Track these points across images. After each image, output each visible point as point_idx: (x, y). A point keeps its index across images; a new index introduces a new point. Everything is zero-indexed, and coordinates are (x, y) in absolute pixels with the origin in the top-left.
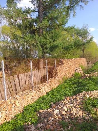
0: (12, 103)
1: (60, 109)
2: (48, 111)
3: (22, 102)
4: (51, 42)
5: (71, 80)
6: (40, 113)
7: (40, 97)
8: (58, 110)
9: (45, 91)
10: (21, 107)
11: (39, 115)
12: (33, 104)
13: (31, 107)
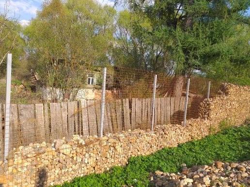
0: (109, 144)
1: (197, 178)
2: (171, 177)
3: (128, 147)
4: (206, 45)
5: (240, 131)
6: (155, 176)
7: (163, 147)
8: (191, 181)
9: (175, 140)
10: (124, 155)
11: (152, 179)
12: (148, 157)
13: (143, 161)
